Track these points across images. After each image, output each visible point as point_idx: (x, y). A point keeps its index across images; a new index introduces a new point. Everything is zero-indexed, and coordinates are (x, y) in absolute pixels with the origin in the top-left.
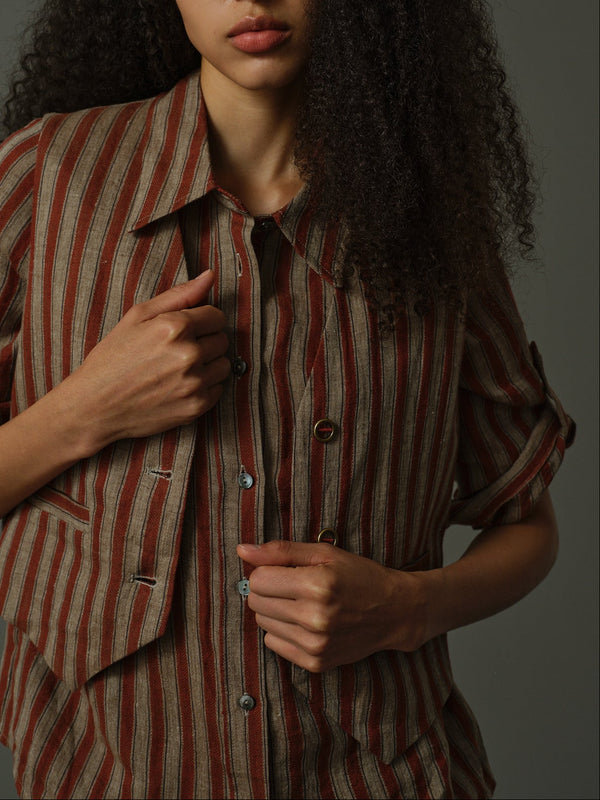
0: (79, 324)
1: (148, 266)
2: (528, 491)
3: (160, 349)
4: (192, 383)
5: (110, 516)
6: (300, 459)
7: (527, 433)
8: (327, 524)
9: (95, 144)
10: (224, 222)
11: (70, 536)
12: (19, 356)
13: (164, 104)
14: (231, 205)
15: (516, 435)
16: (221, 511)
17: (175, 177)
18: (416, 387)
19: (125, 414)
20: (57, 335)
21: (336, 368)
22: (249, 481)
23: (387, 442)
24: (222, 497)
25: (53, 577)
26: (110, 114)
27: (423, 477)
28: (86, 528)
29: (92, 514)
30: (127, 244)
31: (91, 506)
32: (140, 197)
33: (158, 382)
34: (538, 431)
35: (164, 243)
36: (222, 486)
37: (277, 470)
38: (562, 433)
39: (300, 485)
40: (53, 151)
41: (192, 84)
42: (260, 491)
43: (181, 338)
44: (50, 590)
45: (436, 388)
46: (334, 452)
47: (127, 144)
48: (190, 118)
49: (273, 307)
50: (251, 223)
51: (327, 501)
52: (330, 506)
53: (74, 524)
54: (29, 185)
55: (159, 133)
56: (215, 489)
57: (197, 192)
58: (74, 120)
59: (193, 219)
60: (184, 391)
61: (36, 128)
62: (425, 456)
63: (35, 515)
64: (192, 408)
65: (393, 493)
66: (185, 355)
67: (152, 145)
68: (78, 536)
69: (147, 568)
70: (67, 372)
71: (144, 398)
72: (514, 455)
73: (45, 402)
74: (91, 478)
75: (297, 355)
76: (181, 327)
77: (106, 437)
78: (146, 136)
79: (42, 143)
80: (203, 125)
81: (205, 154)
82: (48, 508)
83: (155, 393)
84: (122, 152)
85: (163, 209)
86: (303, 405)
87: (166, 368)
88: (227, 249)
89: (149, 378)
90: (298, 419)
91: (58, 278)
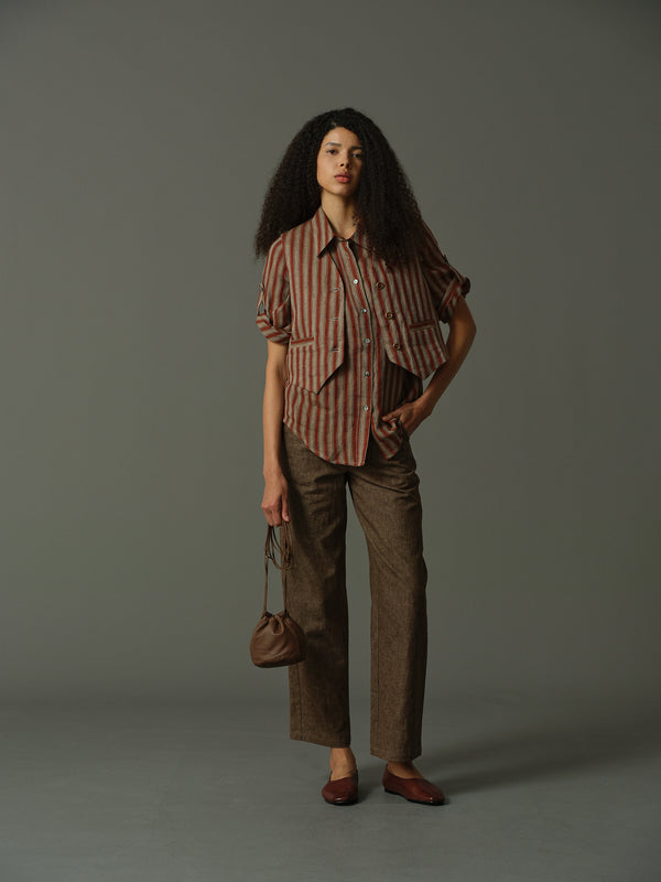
2: (451, 302)
7: (448, 284)
9: (298, 236)
10: (340, 245)
13: (314, 219)
14: (340, 240)
15: (444, 286)
17: (324, 237)
23: (401, 286)
25: (304, 364)
26: (299, 228)
27: (417, 295)
28: (313, 343)
29: (315, 337)
30: (315, 261)
32: (316, 247)
34: (452, 283)
38: (466, 286)
40: (286, 243)
41: (320, 210)
42: (369, 313)
44: (304, 368)
46: (384, 291)
47: (307, 233)
48: (323, 221)
49: (360, 263)
50: (347, 242)
53: (308, 344)
54: (282, 254)
55: (315, 228)
57: (330, 239)
58: (289, 233)
59: (331, 247)
61: (280, 239)
65: (408, 301)
67: (314, 231)
68: (311, 347)
69: (335, 346)
72: (444, 293)
78: (312, 230)
79: (283, 242)
80: (327, 221)
81: (329, 229)
84: (306, 236)
85: (323, 248)
88: (343, 252)
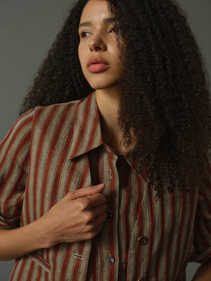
0: (48, 195)
1: (76, 174)
3: (77, 213)
4: (89, 227)
5: (59, 270)
6: (132, 252)
8: (142, 276)
9: (55, 121)
11: (43, 272)
12: (24, 202)
13: (82, 105)
14: (109, 150)
16: (102, 271)
17: (87, 137)
18: (179, 220)
19: (63, 235)
20: (38, 198)
21: (147, 215)
22: (113, 260)
24: (102, 267)
28: (50, 272)
29: (52, 267)
30: (67, 164)
31: (51, 265)
32: (73, 145)
33: (77, 225)
35: (82, 165)
36: (102, 262)
37: (124, 256)
39: (131, 261)
40: (39, 124)
41: (93, 98)
43: (86, 210)
45: (187, 219)
46: (145, 249)
47: (68, 121)
48: (93, 112)
50: (116, 157)
51: (142, 267)
52: (143, 268)
53: (44, 269)
54: (29, 137)
56: (99, 263)
60: (86, 230)
61: (32, 113)
62: (182, 246)
63: (29, 261)
64: (89, 236)
66: (87, 217)
67: (78, 122)
68: (47, 274)
70: (42, 214)
71: (71, 230)
73: (33, 225)
74: (51, 254)
75: (132, 210)
76: (86, 205)
77: (56, 242)
78: (75, 118)
79: (35, 120)
80: (98, 116)
81: (99, 128)
82: (34, 260)
83: (75, 229)
84: (66, 125)
85: (82, 151)
86: (134, 230)
87: (79, 221)
88: (106, 167)
89: (73, 223)
90: (132, 236)
91: (40, 176)
